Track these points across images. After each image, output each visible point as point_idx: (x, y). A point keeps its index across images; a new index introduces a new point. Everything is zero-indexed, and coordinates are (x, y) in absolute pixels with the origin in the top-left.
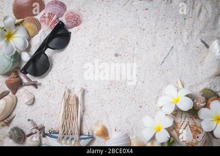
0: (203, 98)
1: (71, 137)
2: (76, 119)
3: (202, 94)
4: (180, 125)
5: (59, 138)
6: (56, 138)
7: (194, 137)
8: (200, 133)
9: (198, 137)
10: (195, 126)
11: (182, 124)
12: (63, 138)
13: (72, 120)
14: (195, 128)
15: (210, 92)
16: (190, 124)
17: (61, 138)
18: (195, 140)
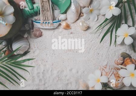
0: (122, 58)
1: (48, 22)
2: (50, 11)
3: (121, 55)
4: (109, 73)
5: (41, 23)
6: (39, 23)
7: (117, 80)
8: (120, 78)
9: (119, 80)
10: (117, 74)
11: (110, 73)
12: (43, 23)
13: (47, 11)
14: (117, 75)
15: (126, 54)
16: (114, 73)
17: (42, 23)
18: (117, 82)
